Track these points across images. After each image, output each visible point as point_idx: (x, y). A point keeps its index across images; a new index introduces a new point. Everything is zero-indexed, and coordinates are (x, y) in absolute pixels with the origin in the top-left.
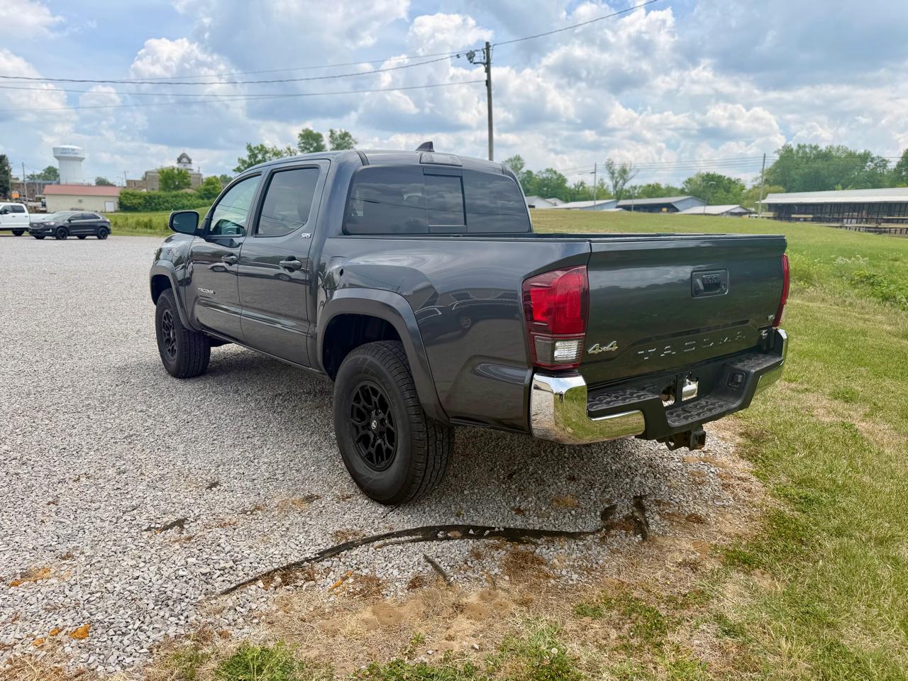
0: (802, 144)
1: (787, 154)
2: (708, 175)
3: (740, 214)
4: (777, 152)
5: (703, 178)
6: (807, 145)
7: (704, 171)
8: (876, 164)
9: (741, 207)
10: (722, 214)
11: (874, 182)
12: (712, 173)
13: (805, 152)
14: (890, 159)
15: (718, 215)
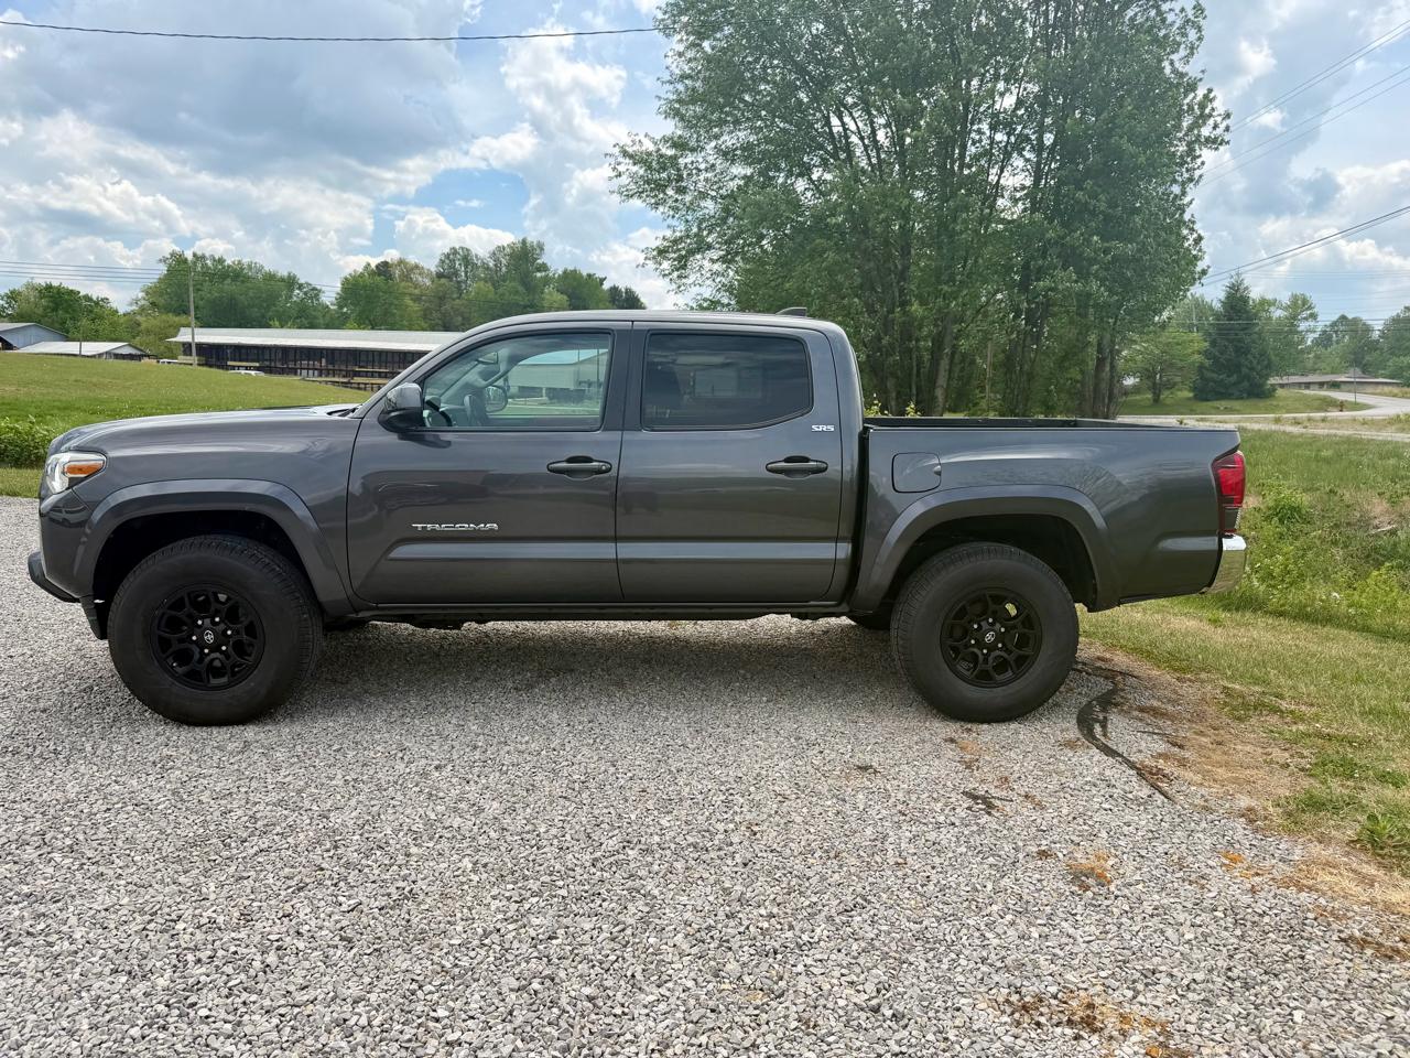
0: (199, 253)
1: (178, 265)
2: (49, 287)
3: (131, 357)
4: (164, 260)
5: (40, 292)
6: (207, 255)
7: (41, 281)
8: (306, 293)
9: (129, 345)
10: (100, 355)
11: (308, 316)
12: (55, 283)
13: (204, 266)
14: (323, 289)
15: (93, 356)
